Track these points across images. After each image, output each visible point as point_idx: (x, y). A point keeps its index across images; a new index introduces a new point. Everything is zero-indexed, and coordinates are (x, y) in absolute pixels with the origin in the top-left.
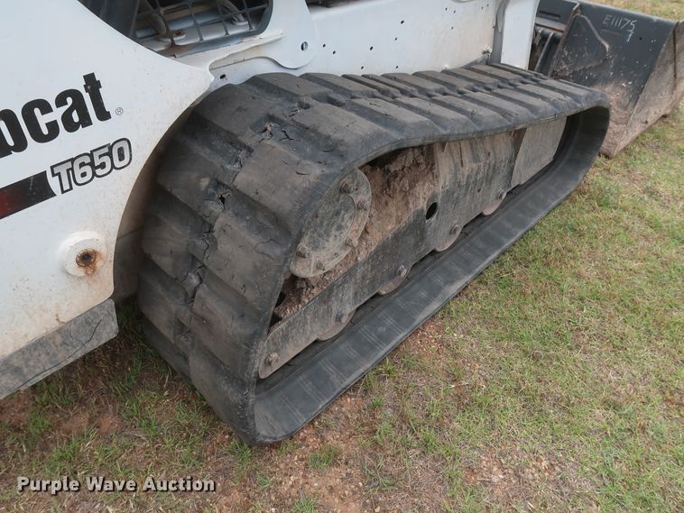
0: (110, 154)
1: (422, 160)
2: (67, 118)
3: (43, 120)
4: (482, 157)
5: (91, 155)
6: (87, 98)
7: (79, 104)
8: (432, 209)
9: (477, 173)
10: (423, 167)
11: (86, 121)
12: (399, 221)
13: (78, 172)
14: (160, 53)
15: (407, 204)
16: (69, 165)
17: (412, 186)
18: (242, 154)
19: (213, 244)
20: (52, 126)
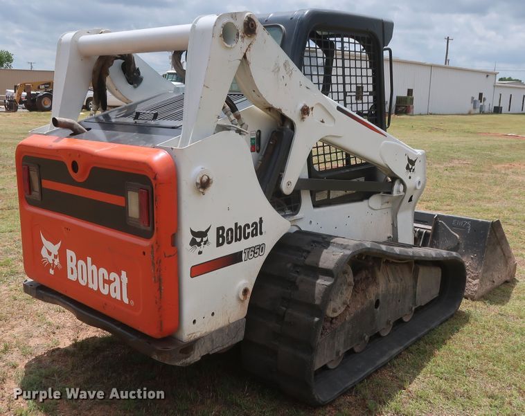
0: (259, 249)
1: (369, 276)
2: (252, 231)
3: (247, 231)
4: (399, 280)
5: (255, 248)
6: (259, 225)
7: (256, 228)
8: (377, 303)
9: (397, 289)
10: (371, 279)
11: (256, 235)
12: (363, 304)
13: (250, 253)
14: (282, 216)
15: (366, 296)
16: (248, 250)
17: (367, 288)
18: (304, 254)
19: (297, 288)
20: (249, 233)
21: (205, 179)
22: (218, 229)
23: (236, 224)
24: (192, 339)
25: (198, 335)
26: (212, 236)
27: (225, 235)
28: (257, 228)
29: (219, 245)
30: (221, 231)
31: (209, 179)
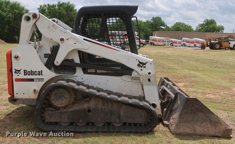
3: (36, 73)
5: (39, 79)
8: (90, 111)
11: (40, 75)
20: (37, 74)
21: (16, 56)
22: (24, 71)
23: (31, 70)
24: (16, 98)
25: (18, 98)
26: (22, 72)
27: (27, 72)
28: (40, 73)
29: (25, 75)
30: (25, 71)
31: (18, 56)
